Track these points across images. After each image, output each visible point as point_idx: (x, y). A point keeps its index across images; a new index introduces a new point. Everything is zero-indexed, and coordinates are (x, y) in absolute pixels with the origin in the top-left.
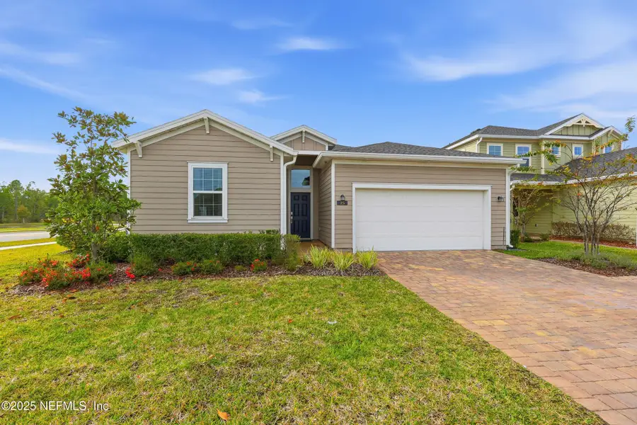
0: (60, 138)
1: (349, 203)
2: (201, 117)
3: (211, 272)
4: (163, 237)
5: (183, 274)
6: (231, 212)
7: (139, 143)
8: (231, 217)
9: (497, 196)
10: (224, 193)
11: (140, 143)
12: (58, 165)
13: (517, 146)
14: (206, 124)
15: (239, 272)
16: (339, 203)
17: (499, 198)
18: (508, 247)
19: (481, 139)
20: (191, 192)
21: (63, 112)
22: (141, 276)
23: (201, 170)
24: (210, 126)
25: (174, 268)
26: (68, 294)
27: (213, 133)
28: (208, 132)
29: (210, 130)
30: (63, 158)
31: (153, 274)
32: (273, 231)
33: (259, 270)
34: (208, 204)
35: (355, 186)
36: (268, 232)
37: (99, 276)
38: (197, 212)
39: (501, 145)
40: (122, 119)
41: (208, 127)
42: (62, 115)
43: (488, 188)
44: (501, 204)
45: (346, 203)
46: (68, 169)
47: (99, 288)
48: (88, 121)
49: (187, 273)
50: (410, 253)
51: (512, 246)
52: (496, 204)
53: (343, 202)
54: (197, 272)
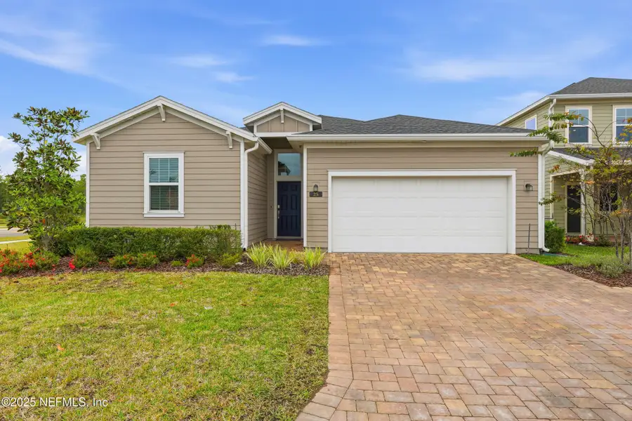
0: (16, 138)
1: (323, 195)
2: (154, 105)
3: (146, 266)
4: (104, 231)
5: (120, 267)
6: (188, 206)
7: (96, 135)
8: (188, 211)
9: (526, 183)
10: (181, 184)
11: (99, 135)
12: (15, 162)
13: (615, 108)
14: (162, 111)
15: (173, 267)
16: (312, 194)
17: (527, 186)
18: (542, 252)
19: (555, 101)
20: (147, 184)
21: (18, 114)
22: (80, 268)
23: (156, 160)
24: (166, 113)
25: (111, 261)
26: (14, 279)
27: (170, 120)
28: (164, 120)
29: (166, 118)
30: (21, 155)
31: (92, 266)
32: (225, 227)
33: (193, 266)
34: (164, 197)
35: (331, 174)
36: (219, 227)
37: (43, 265)
38: (154, 206)
39: (590, 109)
40: (74, 114)
41: (164, 114)
42: (18, 116)
43: (512, 173)
44: (531, 194)
45: (320, 194)
46: (23, 165)
47: (42, 276)
48: (44, 118)
49: (124, 266)
50: (399, 255)
51: (547, 250)
52: (525, 194)
53: (316, 194)
54: (132, 266)
